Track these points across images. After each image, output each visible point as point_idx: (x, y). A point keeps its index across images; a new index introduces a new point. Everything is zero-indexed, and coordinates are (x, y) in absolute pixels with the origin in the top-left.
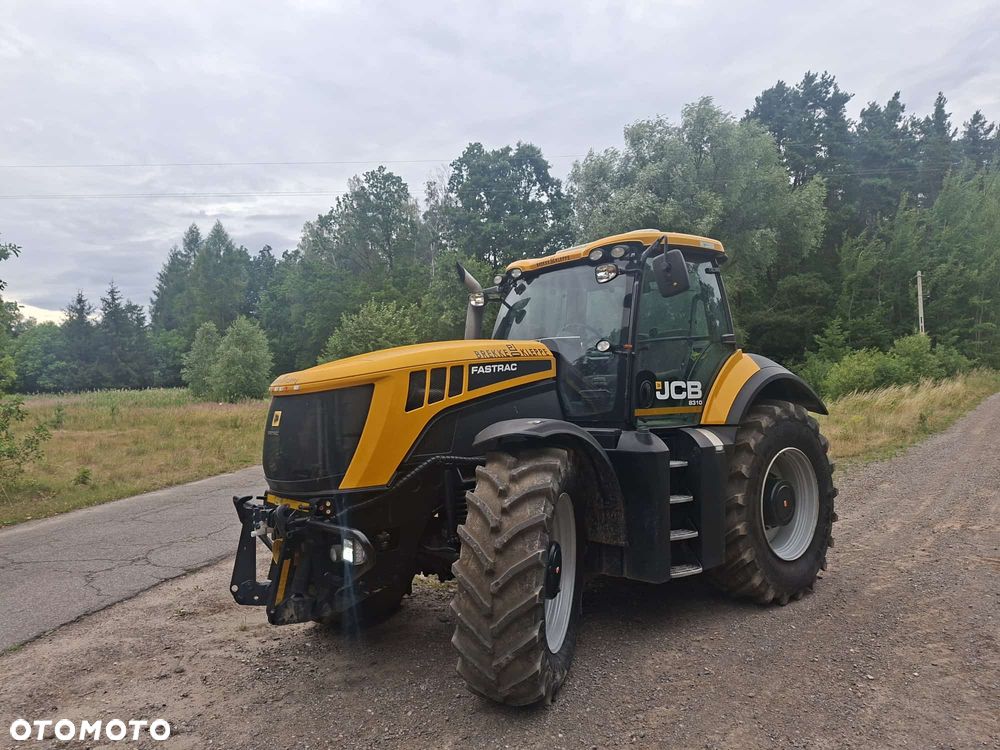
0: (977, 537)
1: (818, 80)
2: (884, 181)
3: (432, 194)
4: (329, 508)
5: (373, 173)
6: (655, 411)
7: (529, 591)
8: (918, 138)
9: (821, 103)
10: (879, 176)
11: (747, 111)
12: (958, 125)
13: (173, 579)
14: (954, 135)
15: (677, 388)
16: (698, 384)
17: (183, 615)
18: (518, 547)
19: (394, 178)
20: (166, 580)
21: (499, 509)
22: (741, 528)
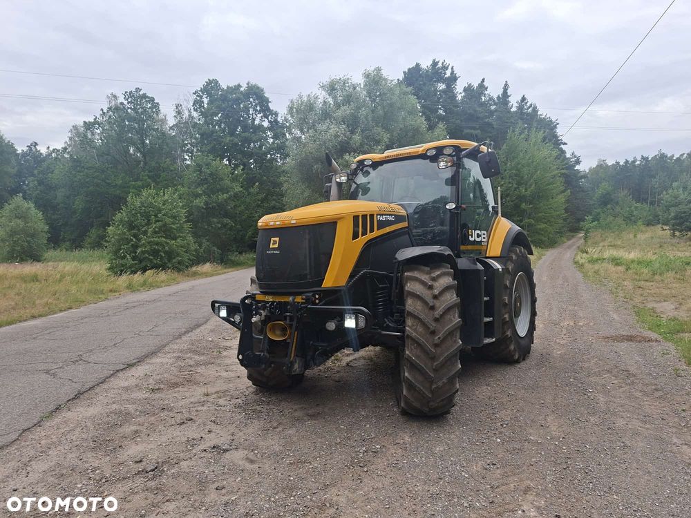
0: (584, 328)
1: (440, 65)
2: (476, 132)
3: (179, 113)
4: (317, 299)
5: (131, 92)
6: (470, 247)
7: (456, 342)
8: (493, 108)
9: (441, 79)
10: (474, 128)
11: (398, 80)
12: (514, 102)
13: (121, 370)
14: (511, 108)
15: (478, 234)
16: (485, 232)
17: (153, 390)
18: (447, 317)
19: (148, 97)
20: (118, 371)
21: (430, 296)
22: (506, 316)
